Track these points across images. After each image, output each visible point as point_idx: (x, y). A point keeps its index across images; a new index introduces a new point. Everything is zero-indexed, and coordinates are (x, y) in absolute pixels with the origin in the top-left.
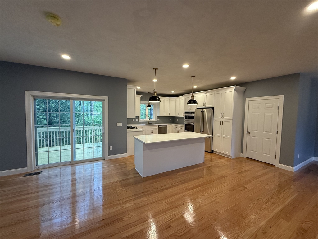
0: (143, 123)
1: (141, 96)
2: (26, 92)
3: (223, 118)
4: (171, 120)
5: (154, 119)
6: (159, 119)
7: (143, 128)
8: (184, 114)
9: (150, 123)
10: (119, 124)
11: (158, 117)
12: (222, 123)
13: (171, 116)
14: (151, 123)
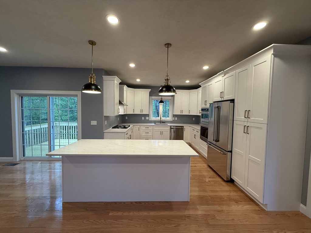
0: (155, 122)
1: (150, 90)
2: (11, 91)
3: (249, 120)
4: (194, 119)
5: (170, 118)
6: (176, 119)
7: (150, 128)
8: (201, 112)
9: (163, 123)
10: (94, 123)
11: (174, 116)
12: (246, 130)
13: (191, 114)
14: (165, 123)
